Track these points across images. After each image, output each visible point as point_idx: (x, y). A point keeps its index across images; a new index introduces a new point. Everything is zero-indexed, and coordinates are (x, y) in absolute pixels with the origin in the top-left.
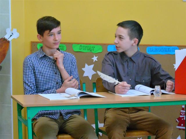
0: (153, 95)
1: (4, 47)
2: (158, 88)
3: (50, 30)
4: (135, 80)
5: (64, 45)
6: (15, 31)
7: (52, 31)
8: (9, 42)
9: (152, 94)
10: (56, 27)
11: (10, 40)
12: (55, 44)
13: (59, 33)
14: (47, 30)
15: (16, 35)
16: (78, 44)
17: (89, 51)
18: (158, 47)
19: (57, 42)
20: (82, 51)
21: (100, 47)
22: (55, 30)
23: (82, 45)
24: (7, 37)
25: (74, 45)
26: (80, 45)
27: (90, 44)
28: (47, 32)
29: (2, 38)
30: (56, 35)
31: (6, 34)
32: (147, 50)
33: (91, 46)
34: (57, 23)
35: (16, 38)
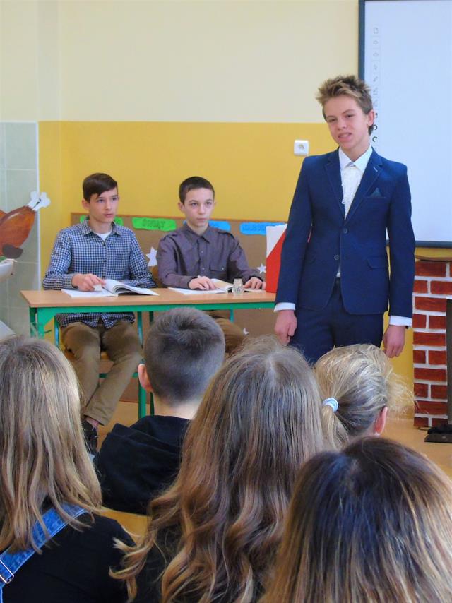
0: (230, 294)
1: (26, 219)
2: (238, 282)
3: (99, 194)
4: (210, 268)
5: (120, 219)
6: (44, 195)
7: (102, 195)
8: (34, 213)
9: (230, 291)
10: (108, 190)
11: (36, 209)
12: (107, 215)
13: (114, 198)
14: (94, 193)
15: (46, 202)
16: (140, 217)
17: (156, 228)
18: (257, 224)
19: (109, 213)
20: (146, 227)
21: (172, 222)
22: (107, 195)
23: (147, 219)
24: (31, 205)
25: (134, 219)
26: (143, 219)
27: (157, 217)
28: (95, 196)
29: (24, 207)
30: (109, 202)
31: (30, 199)
32: (241, 229)
33: (160, 220)
34: (112, 184)
35: (45, 206)
